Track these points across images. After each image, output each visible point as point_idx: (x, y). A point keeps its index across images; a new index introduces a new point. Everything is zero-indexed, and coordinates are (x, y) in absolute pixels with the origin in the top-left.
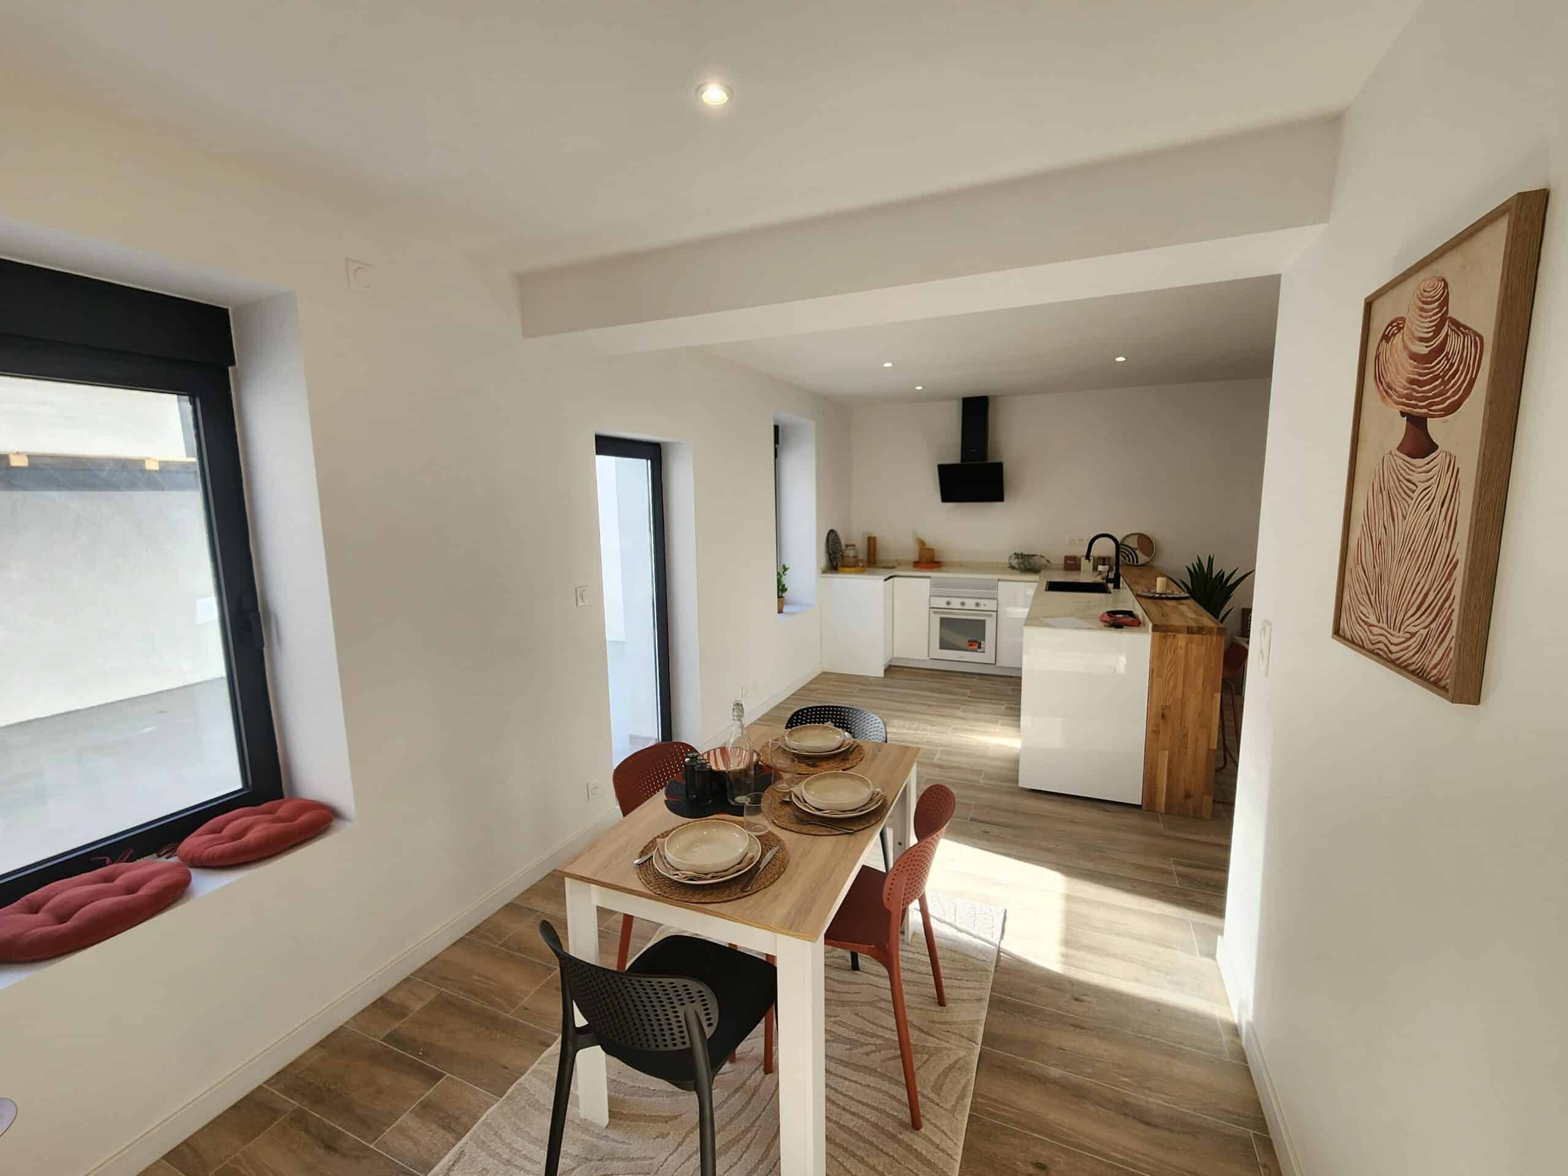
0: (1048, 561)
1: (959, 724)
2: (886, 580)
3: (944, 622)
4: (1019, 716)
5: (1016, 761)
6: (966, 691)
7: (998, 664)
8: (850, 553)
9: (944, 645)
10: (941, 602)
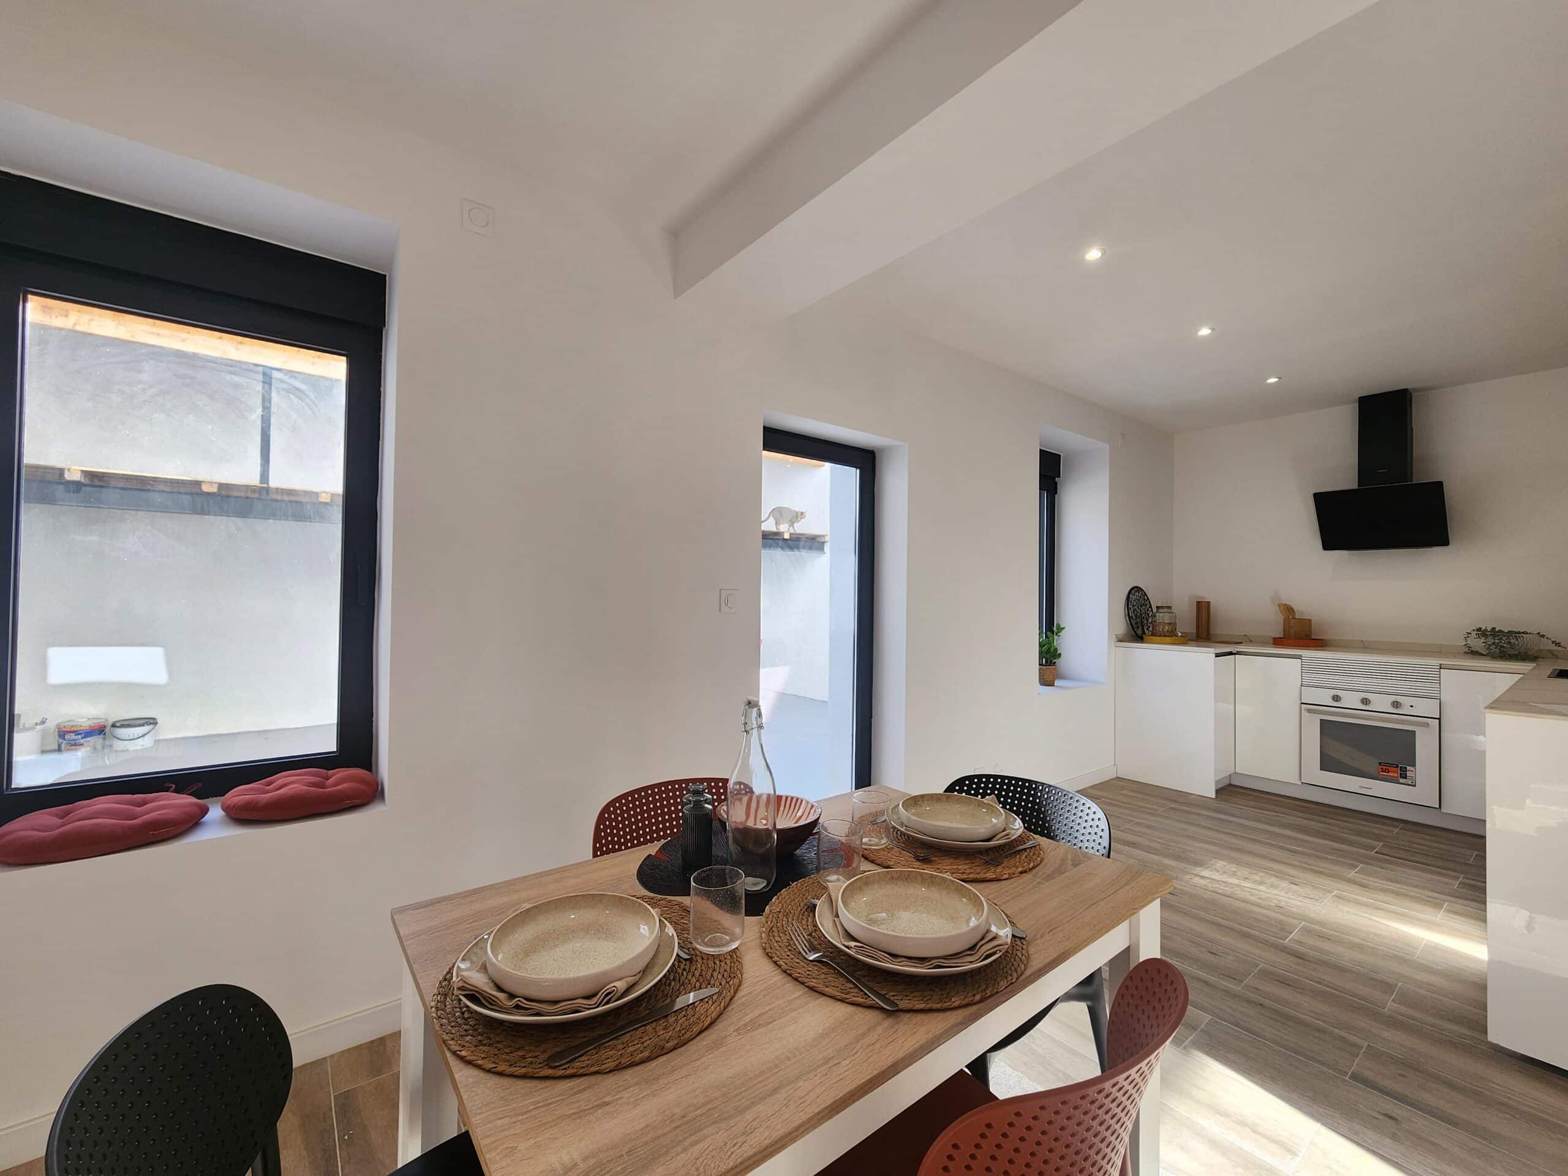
0: (1558, 644)
1: (1351, 892)
2: (1217, 655)
3: (1326, 727)
4: (1484, 902)
5: (1481, 986)
6: (1374, 843)
7: (1443, 810)
8: (1162, 617)
9: (1327, 764)
10: (1323, 697)
